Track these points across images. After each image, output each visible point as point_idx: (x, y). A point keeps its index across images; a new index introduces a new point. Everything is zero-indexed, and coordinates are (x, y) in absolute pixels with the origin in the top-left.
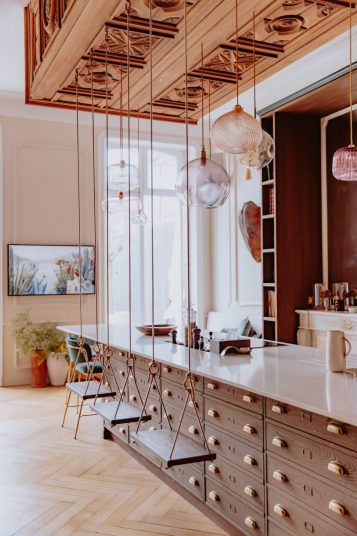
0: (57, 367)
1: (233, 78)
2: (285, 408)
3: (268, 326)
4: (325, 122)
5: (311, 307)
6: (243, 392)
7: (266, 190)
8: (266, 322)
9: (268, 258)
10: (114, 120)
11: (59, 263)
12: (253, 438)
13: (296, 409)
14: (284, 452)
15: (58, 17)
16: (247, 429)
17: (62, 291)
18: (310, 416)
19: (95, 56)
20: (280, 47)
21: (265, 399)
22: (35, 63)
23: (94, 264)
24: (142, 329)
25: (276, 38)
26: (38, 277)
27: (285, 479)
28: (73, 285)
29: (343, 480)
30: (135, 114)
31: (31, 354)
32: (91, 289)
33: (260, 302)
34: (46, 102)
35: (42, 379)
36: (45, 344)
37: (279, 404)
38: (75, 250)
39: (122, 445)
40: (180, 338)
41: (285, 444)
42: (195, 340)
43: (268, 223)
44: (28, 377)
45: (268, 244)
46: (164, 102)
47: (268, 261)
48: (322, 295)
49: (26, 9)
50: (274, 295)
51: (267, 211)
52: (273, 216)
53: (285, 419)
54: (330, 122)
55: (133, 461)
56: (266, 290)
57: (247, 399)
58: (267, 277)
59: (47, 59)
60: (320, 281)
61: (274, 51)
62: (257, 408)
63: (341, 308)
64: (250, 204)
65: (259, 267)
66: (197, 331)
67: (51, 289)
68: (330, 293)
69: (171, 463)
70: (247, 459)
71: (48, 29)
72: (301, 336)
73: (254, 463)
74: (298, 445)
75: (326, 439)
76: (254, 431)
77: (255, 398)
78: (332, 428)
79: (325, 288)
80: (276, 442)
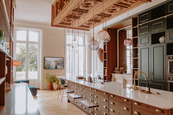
0: (55, 86)
1: (99, 21)
2: (114, 96)
3: (105, 77)
4: (118, 31)
5: (115, 73)
6: (104, 92)
7: (105, 46)
8: (104, 76)
9: (105, 61)
10: (71, 30)
11: (56, 61)
12: (106, 102)
13: (117, 96)
14: (113, 105)
15: (61, 8)
16: (105, 100)
17: (56, 68)
18: (120, 97)
19: (69, 16)
20: (111, 15)
21: (109, 93)
22: (54, 17)
23: (63, 62)
24: (77, 77)
25: (110, 13)
26: (51, 65)
27: (114, 111)
28: (59, 67)
29: (127, 111)
30: (75, 28)
31: (49, 82)
32: (63, 68)
33: (103, 71)
34: (56, 26)
35: (51, 88)
36: (52, 80)
37: (112, 95)
38: (60, 59)
39: (73, 103)
40: (87, 80)
41: (114, 104)
42: (90, 80)
43: (105, 54)
44: (48, 88)
45: (105, 58)
46: (83, 26)
47: (105, 62)
48: (117, 70)
49: (52, 6)
50: (106, 70)
51: (105, 51)
52: (106, 52)
53: (114, 98)
54: (120, 31)
55: (75, 107)
56: (104, 69)
57: (105, 94)
58: (105, 66)
59: (58, 17)
60: (117, 67)
61: (109, 16)
62: (107, 96)
63: (122, 73)
64: (100, 49)
65: (103, 63)
66: (91, 78)
67: (54, 68)
68: (119, 70)
69: (89, 107)
70: (104, 107)
71: (58, 11)
72: (112, 79)
73: (106, 108)
74: (117, 104)
75: (124, 102)
76: (106, 101)
77: (107, 93)
78: (125, 100)
79: (118, 69)
80: (112, 103)
